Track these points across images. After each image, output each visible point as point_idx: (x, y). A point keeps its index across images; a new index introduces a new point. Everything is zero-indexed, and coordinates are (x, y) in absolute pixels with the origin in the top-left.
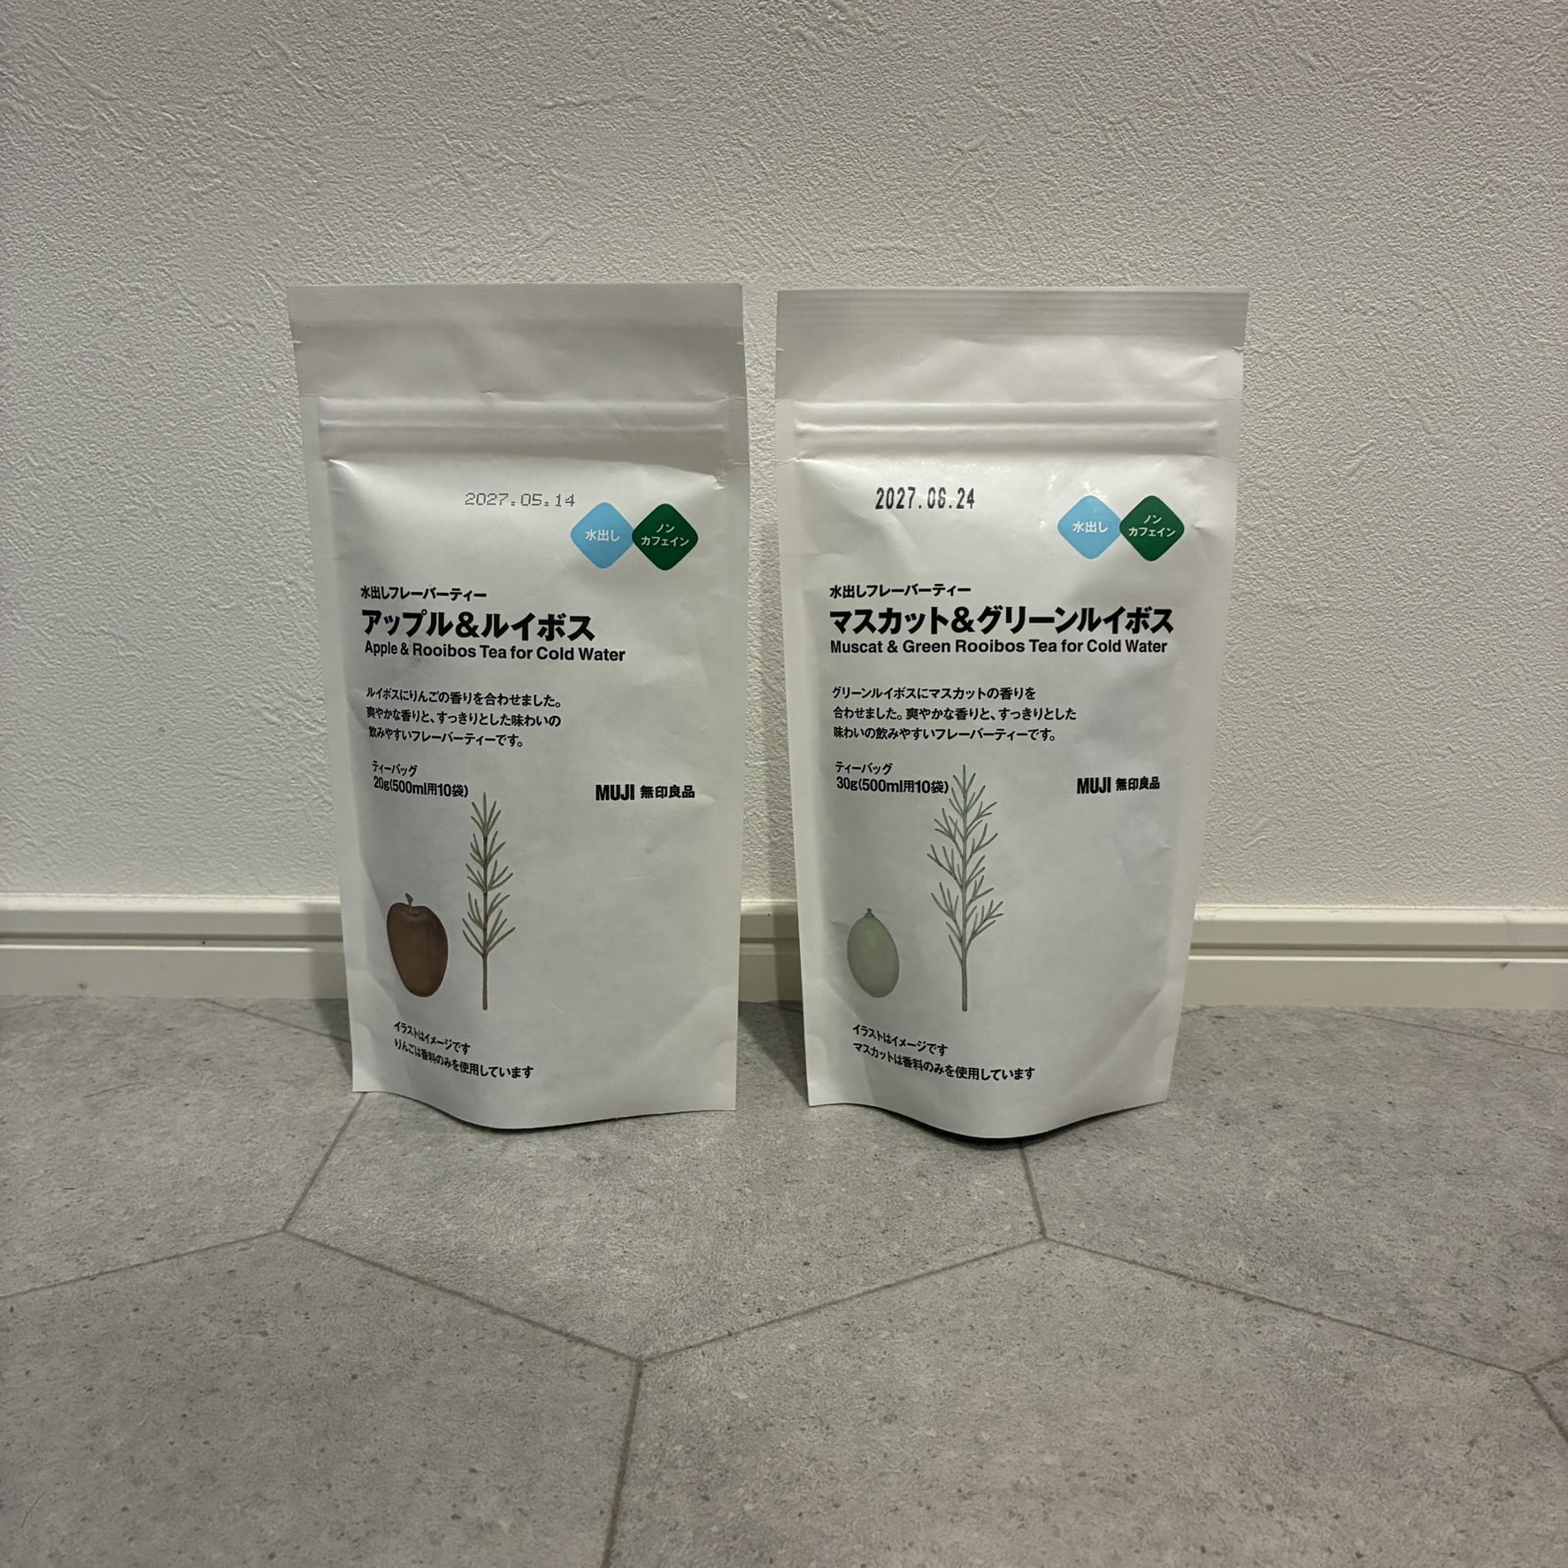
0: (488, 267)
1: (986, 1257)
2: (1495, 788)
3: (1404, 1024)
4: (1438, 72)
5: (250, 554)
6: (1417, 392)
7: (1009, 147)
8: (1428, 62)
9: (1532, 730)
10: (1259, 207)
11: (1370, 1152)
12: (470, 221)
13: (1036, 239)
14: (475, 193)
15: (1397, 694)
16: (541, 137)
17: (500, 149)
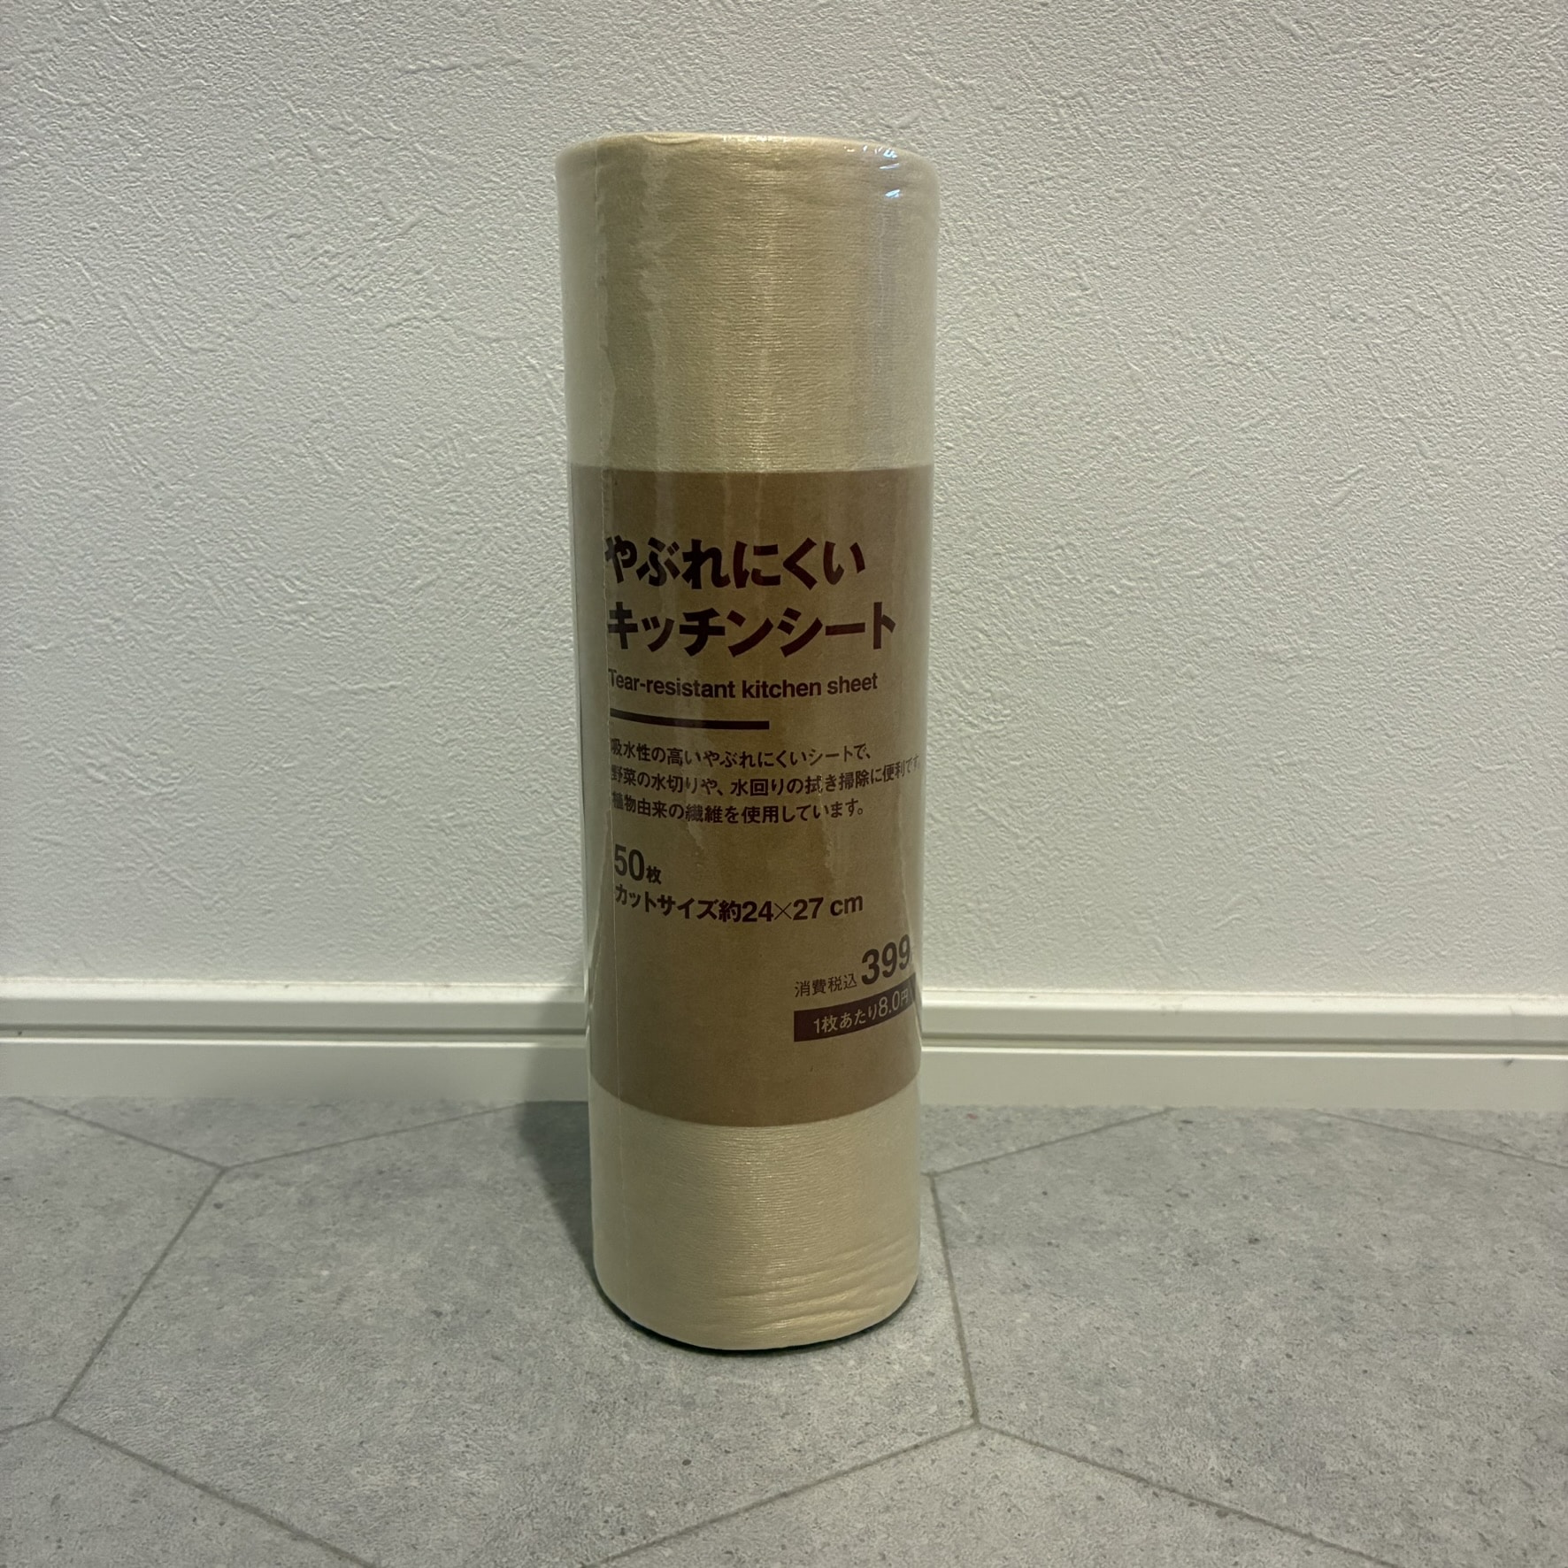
0: (342, 257)
1: (905, 1451)
2: (1500, 862)
3: (1396, 1130)
4: (1438, 43)
5: (70, 587)
6: (1414, 411)
7: (947, 124)
8: (1427, 32)
9: (1541, 795)
10: (1233, 197)
11: (1363, 1304)
12: (322, 204)
13: (977, 231)
14: (326, 171)
15: (1388, 753)
16: (403, 106)
17: (356, 121)
